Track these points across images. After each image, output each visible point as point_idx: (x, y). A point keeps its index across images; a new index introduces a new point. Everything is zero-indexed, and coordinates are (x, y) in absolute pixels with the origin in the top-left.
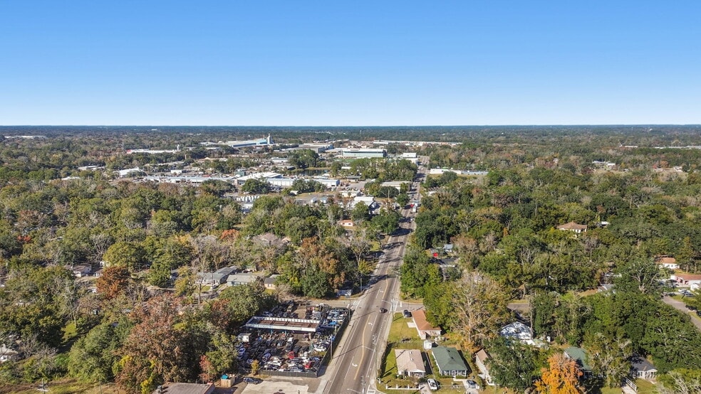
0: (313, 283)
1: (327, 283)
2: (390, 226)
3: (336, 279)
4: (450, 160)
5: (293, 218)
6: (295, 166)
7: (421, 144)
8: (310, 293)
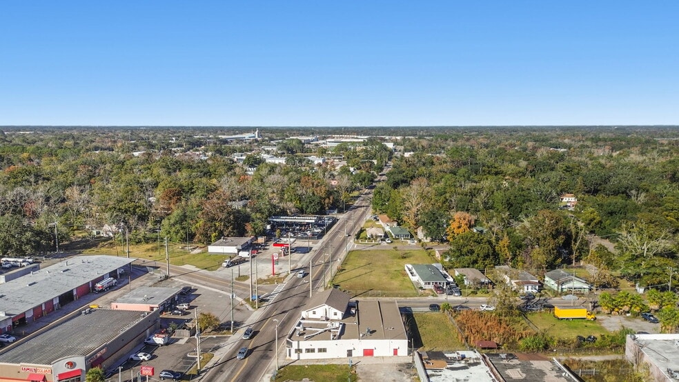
0: (311, 203)
1: (319, 203)
2: (366, 181)
3: (327, 201)
4: (423, 146)
5: (291, 173)
6: (285, 151)
7: (398, 138)
8: (309, 210)
